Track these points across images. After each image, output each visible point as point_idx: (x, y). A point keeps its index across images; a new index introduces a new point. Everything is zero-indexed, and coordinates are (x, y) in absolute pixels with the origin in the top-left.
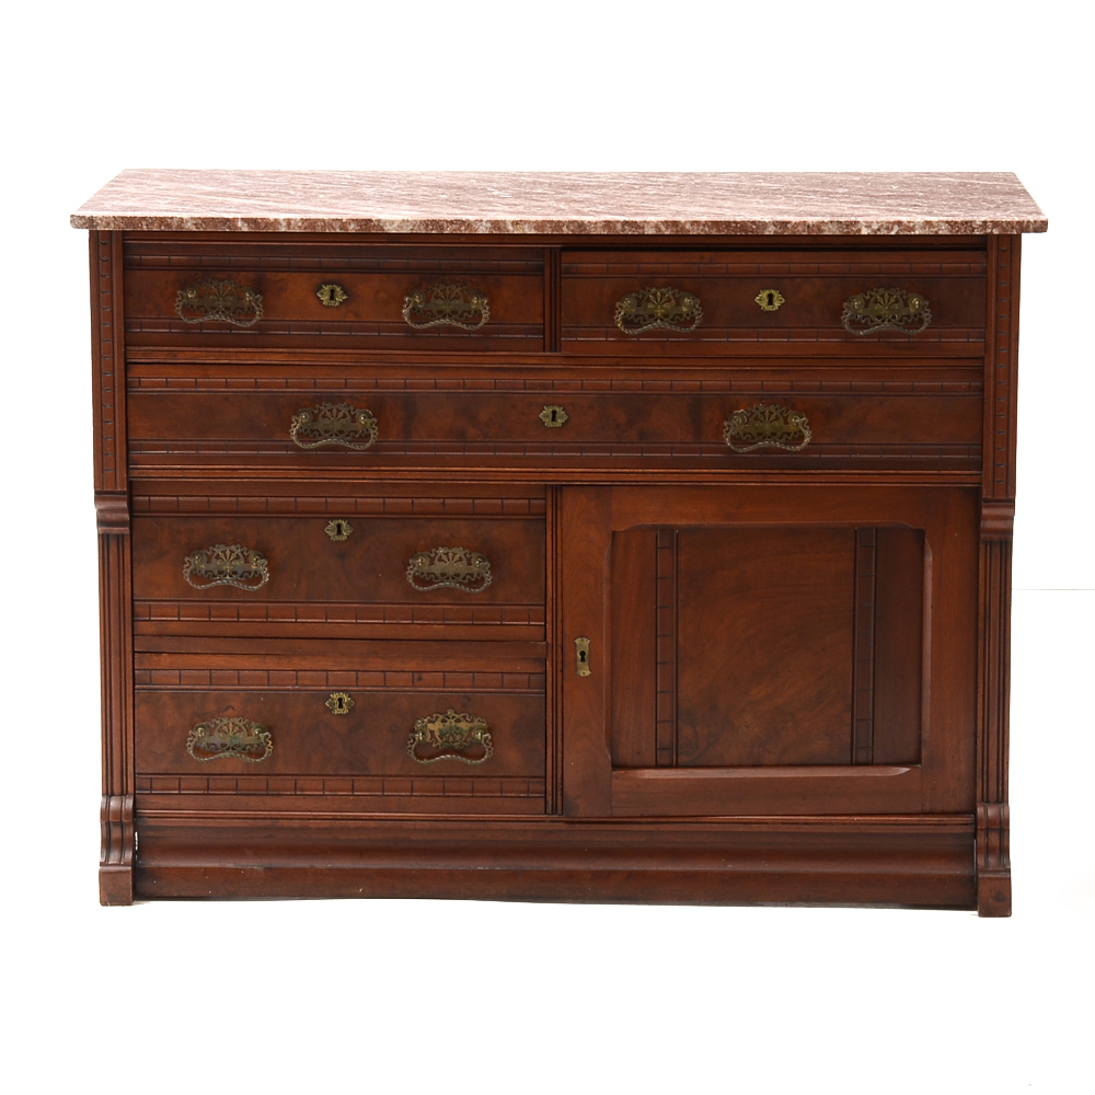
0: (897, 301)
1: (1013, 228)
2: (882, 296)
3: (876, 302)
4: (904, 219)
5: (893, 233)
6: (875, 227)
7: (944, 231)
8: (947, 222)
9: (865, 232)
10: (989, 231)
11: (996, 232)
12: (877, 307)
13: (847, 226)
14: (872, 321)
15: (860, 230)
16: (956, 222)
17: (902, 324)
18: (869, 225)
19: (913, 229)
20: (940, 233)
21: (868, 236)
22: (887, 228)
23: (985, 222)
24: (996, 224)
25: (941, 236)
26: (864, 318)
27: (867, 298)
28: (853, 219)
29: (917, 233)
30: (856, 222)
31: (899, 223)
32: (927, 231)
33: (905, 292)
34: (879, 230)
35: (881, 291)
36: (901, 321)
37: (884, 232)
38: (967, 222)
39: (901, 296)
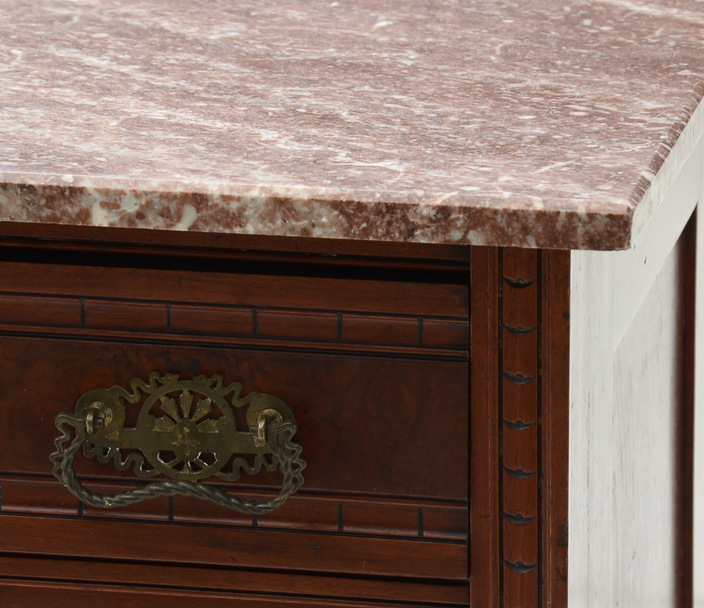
0: (214, 414)
1: (525, 230)
2: (174, 396)
3: (157, 412)
4: (213, 186)
5: (182, 227)
6: (130, 207)
7: (327, 228)
8: (336, 205)
9: (101, 218)
10: (456, 236)
11: (476, 239)
12: (161, 426)
13: (51, 199)
14: (147, 466)
15: (86, 214)
16: (361, 207)
17: (231, 478)
18: (112, 200)
19: (238, 218)
20: (317, 233)
21: (111, 230)
22: (164, 213)
23: (444, 211)
24: (476, 216)
25: (320, 241)
26: (124, 453)
27: (134, 398)
28: (68, 179)
29: (250, 229)
30: (75, 192)
31: (199, 200)
32: (277, 228)
33: (237, 387)
34: (140, 215)
35: (171, 382)
36: (227, 469)
37: (155, 223)
38: (391, 208)
39: (228, 398)
